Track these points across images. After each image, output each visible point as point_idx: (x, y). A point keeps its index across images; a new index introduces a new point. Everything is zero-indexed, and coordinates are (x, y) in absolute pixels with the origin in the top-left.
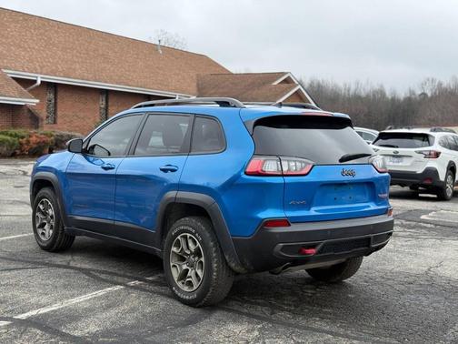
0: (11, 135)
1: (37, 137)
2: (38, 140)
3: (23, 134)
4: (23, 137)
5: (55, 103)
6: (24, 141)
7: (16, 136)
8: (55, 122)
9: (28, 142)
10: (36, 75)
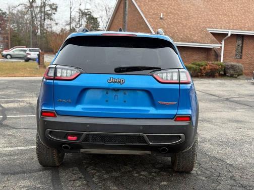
0: (197, 65)
1: (210, 65)
2: (211, 67)
3: (203, 64)
4: (202, 66)
5: (242, 46)
6: (202, 68)
7: (199, 65)
8: (241, 58)
9: (205, 68)
10: (228, 30)
